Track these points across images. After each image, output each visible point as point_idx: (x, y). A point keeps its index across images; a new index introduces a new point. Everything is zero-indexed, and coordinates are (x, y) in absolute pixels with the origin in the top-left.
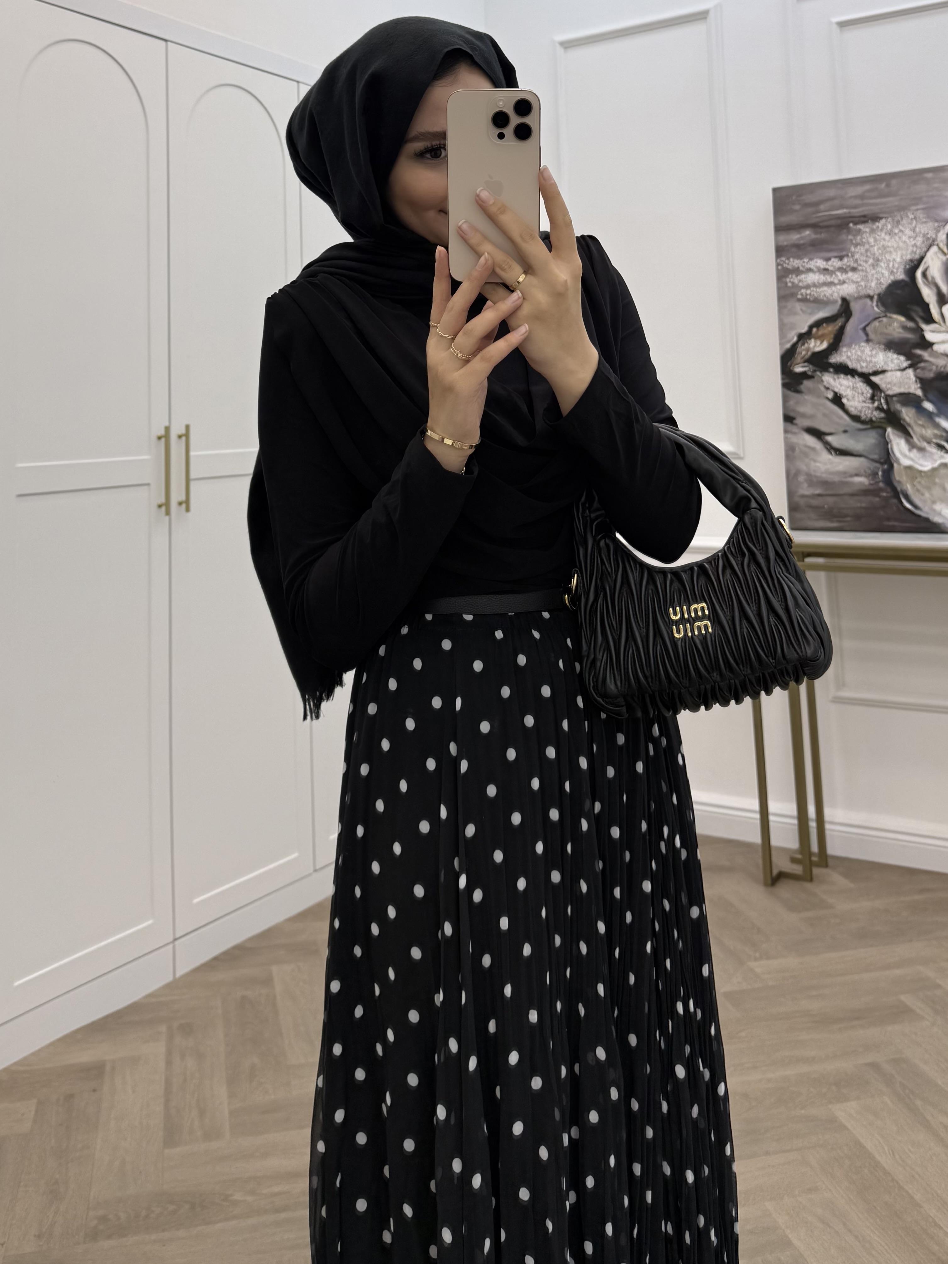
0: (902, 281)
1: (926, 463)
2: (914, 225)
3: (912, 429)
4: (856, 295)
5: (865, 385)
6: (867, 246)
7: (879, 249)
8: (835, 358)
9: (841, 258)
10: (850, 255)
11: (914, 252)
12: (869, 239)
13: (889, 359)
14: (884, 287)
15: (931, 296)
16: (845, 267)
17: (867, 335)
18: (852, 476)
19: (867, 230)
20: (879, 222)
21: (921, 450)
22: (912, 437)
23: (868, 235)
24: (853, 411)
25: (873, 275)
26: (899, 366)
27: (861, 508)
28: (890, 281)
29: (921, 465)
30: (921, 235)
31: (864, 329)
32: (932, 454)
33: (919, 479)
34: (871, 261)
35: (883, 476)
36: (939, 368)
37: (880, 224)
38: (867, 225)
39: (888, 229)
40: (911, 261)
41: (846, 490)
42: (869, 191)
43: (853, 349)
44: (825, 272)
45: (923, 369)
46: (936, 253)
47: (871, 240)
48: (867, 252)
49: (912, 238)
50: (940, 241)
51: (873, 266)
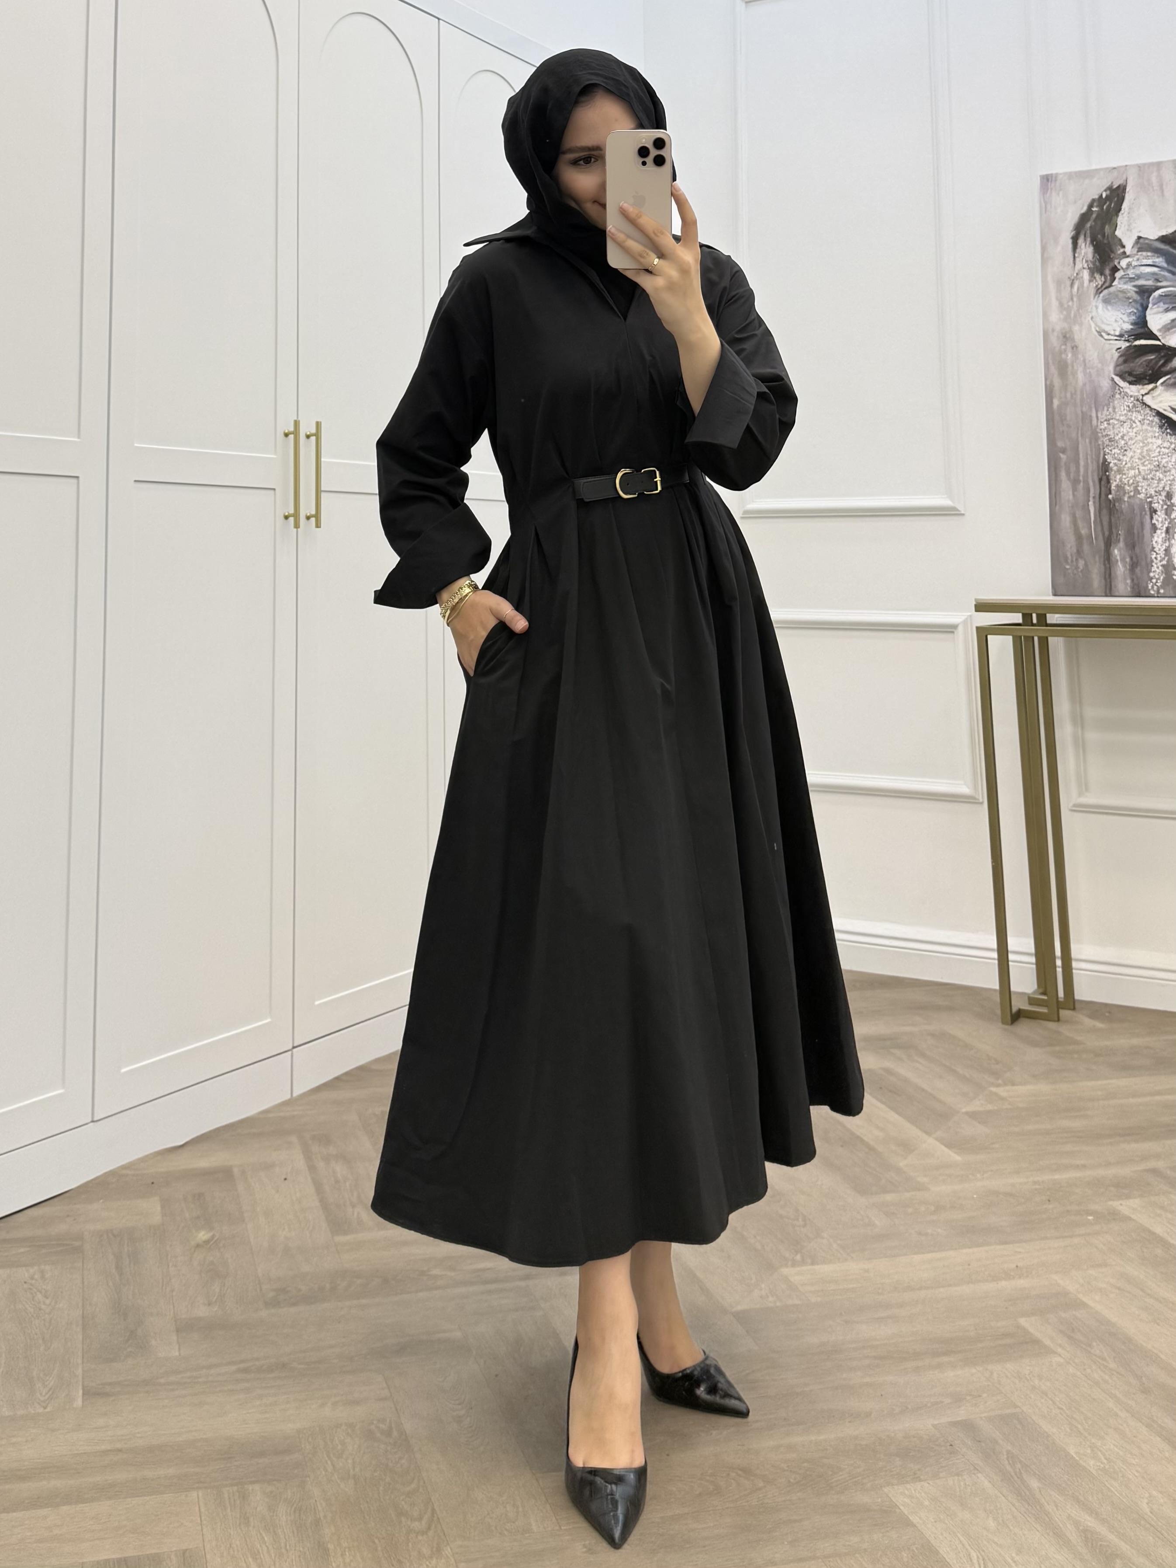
2: (1116, 422)
6: (1139, 479)
7: (1143, 464)
9: (1154, 511)
10: (1148, 500)
11: (1151, 424)
12: (1129, 476)
16: (1165, 508)
19: (1118, 477)
20: (1111, 462)
23: (1124, 477)
30: (1129, 414)
34: (1159, 474)
37: (1112, 463)
38: (1112, 477)
39: (1119, 452)
40: (1161, 427)
46: (1153, 397)
47: (1132, 473)
48: (1147, 479)
49: (1132, 425)
50: (1139, 392)
51: (1165, 472)
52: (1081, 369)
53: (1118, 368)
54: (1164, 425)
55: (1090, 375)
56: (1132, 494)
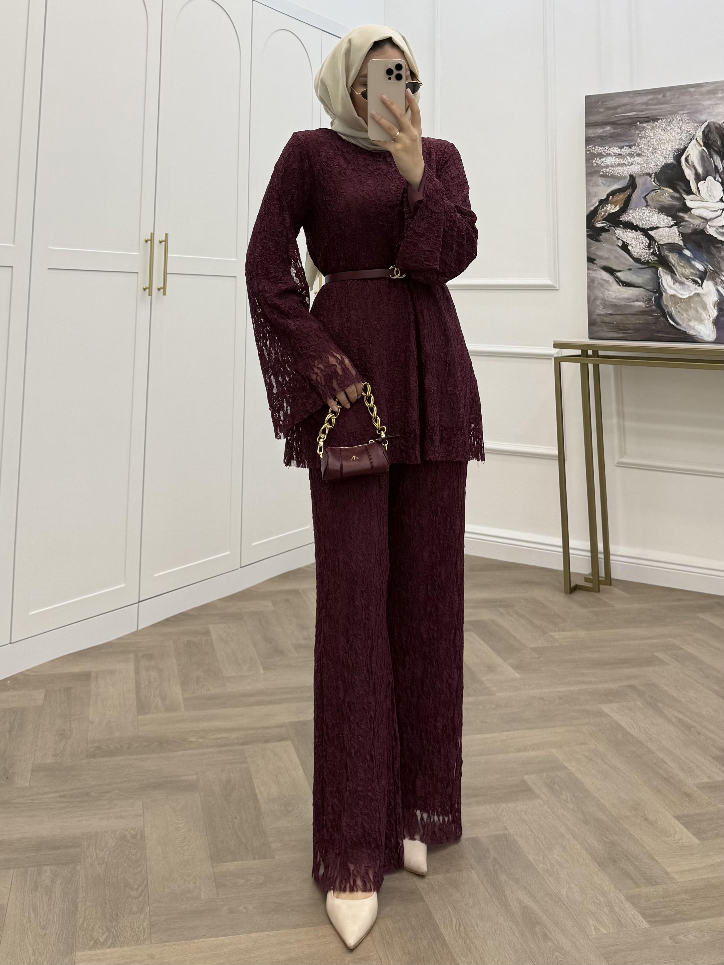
0: (672, 163)
1: (684, 293)
2: (680, 125)
3: (676, 269)
4: (640, 173)
5: (645, 237)
6: (649, 139)
7: (657, 140)
8: (624, 217)
9: (630, 147)
10: (637, 144)
11: (680, 144)
12: (650, 134)
13: (661, 219)
14: (659, 168)
15: (691, 174)
16: (633, 153)
17: (647, 202)
18: (633, 301)
19: (649, 127)
21: (682, 283)
22: (676, 275)
23: (649, 130)
24: (636, 255)
25: (652, 159)
26: (668, 224)
27: (640, 323)
28: (663, 164)
29: (682, 294)
30: (685, 132)
31: (645, 197)
32: (689, 286)
33: (678, 305)
34: (651, 149)
35: (654, 301)
36: (695, 226)
37: (657, 123)
38: (649, 124)
39: (663, 127)
40: (678, 149)
41: (629, 311)
42: (651, 100)
43: (637, 211)
44: (620, 156)
45: (684, 226)
46: (695, 145)
47: (652, 135)
48: (648, 143)
49: (679, 133)
50: (698, 137)
51: (652, 153)
52: (712, 102)
53: (712, 124)
54: (679, 151)
55: (708, 108)
56: (640, 135)
